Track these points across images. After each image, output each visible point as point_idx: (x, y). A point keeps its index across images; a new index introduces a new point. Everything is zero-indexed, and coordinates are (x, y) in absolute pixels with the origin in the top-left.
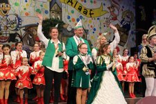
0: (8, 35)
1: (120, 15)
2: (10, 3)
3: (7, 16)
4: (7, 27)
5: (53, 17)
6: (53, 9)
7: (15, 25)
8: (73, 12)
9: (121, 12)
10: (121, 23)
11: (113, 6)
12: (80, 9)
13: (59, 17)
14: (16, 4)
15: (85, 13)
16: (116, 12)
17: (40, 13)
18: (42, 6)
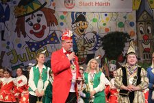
0: (85, 56)
2: (88, 20)
3: (84, 34)
4: (84, 48)
5: (141, 29)
6: (141, 19)
7: (93, 44)
13: (149, 28)
14: (94, 20)
17: (123, 26)
18: (125, 17)
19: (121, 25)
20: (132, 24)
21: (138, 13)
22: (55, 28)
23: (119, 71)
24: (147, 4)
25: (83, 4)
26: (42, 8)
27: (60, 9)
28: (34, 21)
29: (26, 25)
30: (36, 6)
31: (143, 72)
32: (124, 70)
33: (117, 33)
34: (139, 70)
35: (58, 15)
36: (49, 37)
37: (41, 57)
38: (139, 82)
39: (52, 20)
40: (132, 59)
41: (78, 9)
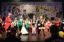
1: (58, 9)
5: (37, 13)
6: (37, 11)
8: (42, 10)
9: (58, 8)
10: (59, 11)
11: (55, 7)
12: (45, 9)
14: (28, 11)
15: (46, 10)
16: (57, 8)
18: (34, 10)
19: (33, 12)
20: (35, 12)
21: (36, 9)
22: (20, 13)
23: (32, 21)
24: (38, 8)
25: (26, 8)
26: (17, 9)
27: (21, 9)
28: (16, 11)
29: (14, 12)
30: (16, 9)
31: (36, 21)
32: (33, 20)
33: (32, 14)
34: (35, 20)
35: (20, 10)
36: (19, 15)
37: (16, 18)
38: (35, 22)
39: (19, 11)
40: (34, 18)
41: (24, 9)
